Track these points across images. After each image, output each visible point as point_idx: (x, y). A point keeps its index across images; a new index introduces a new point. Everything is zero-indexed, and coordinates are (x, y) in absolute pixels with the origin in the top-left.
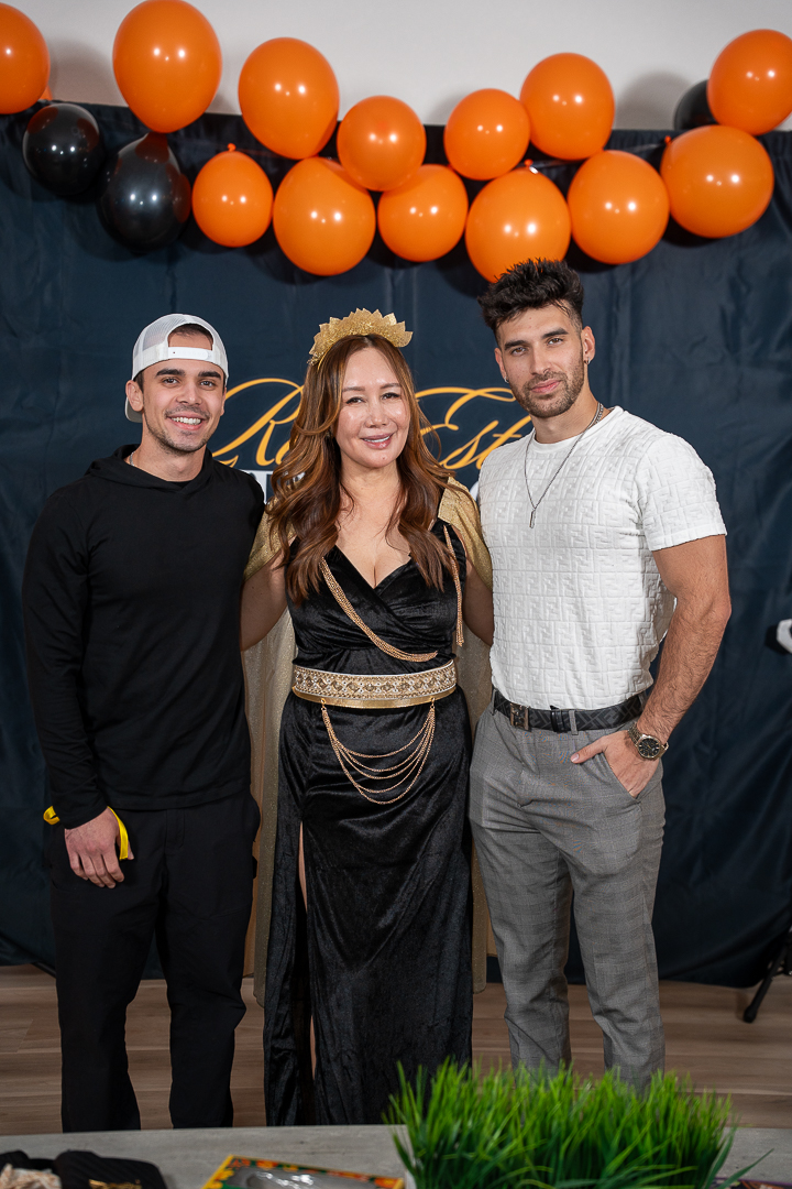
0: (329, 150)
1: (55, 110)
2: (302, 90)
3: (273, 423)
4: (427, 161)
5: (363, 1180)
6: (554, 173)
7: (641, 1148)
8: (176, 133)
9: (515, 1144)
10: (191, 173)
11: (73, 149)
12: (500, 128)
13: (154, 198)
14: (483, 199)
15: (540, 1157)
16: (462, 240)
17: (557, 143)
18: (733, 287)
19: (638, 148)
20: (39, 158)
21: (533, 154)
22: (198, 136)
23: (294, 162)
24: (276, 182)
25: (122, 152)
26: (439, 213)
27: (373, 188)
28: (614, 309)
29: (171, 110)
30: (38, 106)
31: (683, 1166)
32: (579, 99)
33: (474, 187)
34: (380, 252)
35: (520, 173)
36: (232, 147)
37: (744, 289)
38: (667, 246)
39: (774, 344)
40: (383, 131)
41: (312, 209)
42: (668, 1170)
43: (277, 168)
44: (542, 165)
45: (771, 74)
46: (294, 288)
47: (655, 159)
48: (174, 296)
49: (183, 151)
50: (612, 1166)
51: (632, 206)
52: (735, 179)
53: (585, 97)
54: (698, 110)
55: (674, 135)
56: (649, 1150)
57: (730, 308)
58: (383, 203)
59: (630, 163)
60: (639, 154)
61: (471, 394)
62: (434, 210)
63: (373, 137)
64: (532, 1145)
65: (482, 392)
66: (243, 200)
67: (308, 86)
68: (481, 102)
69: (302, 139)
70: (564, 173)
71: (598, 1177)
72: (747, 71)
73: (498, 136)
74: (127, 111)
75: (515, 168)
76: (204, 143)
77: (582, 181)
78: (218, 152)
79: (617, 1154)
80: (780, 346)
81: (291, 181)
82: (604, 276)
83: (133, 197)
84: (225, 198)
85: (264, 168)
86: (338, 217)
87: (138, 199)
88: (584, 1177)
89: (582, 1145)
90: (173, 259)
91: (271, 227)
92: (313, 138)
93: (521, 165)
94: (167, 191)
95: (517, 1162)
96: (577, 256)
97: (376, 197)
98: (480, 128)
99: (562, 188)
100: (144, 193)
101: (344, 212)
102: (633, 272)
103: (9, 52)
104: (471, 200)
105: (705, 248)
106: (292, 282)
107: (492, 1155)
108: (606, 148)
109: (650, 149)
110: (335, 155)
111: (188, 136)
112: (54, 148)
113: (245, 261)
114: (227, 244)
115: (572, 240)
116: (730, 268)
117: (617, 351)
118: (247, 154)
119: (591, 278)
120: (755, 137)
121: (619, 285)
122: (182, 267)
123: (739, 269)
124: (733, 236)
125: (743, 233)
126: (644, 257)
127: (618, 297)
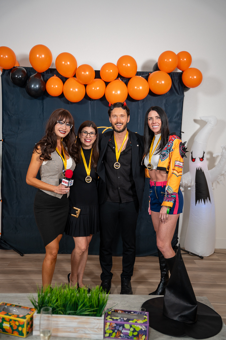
0: (75, 76)
1: (17, 68)
2: (68, 63)
4: (95, 78)
5: (28, 309)
7: (86, 304)
8: (44, 72)
10: (45, 81)
11: (20, 76)
12: (111, 71)
13: (37, 86)
14: (108, 86)
15: (64, 306)
16: (104, 95)
17: (124, 74)
18: (165, 105)
19: (144, 75)
20: (14, 79)
21: (119, 76)
22: (48, 73)
24: (64, 83)
25: (31, 77)
27: (85, 84)
28: (139, 110)
29: (41, 67)
30: (14, 67)
32: (129, 65)
33: (107, 83)
34: (87, 97)
35: (117, 80)
36: (55, 75)
37: (167, 106)
38: (151, 96)
39: (174, 118)
40: (85, 72)
41: (71, 89)
43: (64, 80)
44: (122, 79)
45: (170, 60)
47: (147, 78)
48: (43, 109)
49: (45, 77)
50: (79, 308)
51: (141, 88)
52: (163, 82)
54: (157, 68)
55: (151, 73)
56: (88, 304)
58: (87, 87)
59: (141, 79)
60: (143, 77)
61: (108, 128)
62: (98, 88)
63: (83, 73)
64: (62, 303)
66: (56, 86)
67: (70, 62)
68: (107, 66)
69: (69, 74)
70: (126, 81)
71: (76, 310)
72: (165, 60)
73: (111, 73)
75: (116, 79)
76: (50, 74)
77: (130, 83)
78: (52, 76)
79: (81, 305)
80: (175, 118)
81: (67, 82)
82: (136, 102)
83: (33, 86)
84: (52, 86)
85: (62, 80)
86: (77, 90)
89: (75, 302)
90: (43, 99)
91: (63, 93)
93: (118, 77)
94: (40, 85)
95: (57, 307)
96: (129, 98)
97: (86, 86)
98: (107, 71)
99: (126, 84)
100: (35, 85)
101: (78, 89)
102: (143, 102)
103: (7, 56)
104: (106, 86)
105: (158, 97)
106: (69, 104)
107: (53, 305)
108: (136, 75)
109: (146, 75)
110: (76, 77)
111: (46, 73)
112: (16, 76)
113: (58, 99)
114: (54, 96)
115: (128, 95)
116: (164, 101)
117: (139, 119)
118: (59, 77)
119: (134, 103)
120: (168, 73)
121: (140, 105)
122: (45, 101)
123: (166, 101)
124: (164, 94)
125: (166, 93)
126: (144, 98)
127: (140, 107)
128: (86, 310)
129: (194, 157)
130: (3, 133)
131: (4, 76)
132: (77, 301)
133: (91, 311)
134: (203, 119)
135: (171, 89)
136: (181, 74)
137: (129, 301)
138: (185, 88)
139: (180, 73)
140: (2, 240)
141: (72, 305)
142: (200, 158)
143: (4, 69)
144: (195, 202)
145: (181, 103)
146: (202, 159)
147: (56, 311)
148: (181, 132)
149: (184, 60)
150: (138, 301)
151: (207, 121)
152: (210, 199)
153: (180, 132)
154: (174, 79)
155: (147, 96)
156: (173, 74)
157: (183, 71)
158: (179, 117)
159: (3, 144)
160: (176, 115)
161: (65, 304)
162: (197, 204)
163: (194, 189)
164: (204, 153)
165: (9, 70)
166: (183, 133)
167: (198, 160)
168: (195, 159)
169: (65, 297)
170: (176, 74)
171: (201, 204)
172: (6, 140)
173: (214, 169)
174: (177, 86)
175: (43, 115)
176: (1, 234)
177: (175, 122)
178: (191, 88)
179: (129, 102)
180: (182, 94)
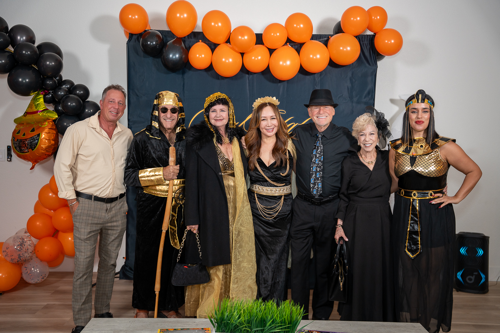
0: (228, 41)
1: (150, 32)
2: (220, 24)
4: (256, 44)
5: (201, 329)
6: (296, 46)
8: (185, 37)
9: (242, 318)
10: (188, 49)
11: (154, 43)
12: (278, 34)
13: (177, 56)
14: (274, 54)
15: (249, 322)
16: (268, 67)
17: (295, 38)
18: (351, 79)
19: (321, 40)
20: (145, 46)
21: (289, 41)
22: (191, 38)
23: (219, 44)
24: (213, 50)
25: (168, 43)
26: (260, 59)
27: (241, 52)
28: (315, 86)
29: (182, 31)
30: (145, 31)
31: (288, 325)
32: (302, 26)
33: (271, 51)
34: (244, 70)
35: (285, 47)
36: (200, 41)
37: (354, 80)
38: (331, 68)
39: (364, 97)
40: (243, 36)
41: (223, 59)
42: (284, 325)
43: (213, 47)
44: (292, 44)
45: (358, 19)
46: (219, 81)
47: (326, 43)
48: (184, 84)
49: (187, 43)
50: (268, 324)
51: (318, 56)
52: (349, 48)
53: (303, 25)
54: (339, 29)
55: (332, 36)
56: (278, 320)
57: (350, 85)
58: (245, 56)
59: (318, 44)
60: (320, 41)
62: (259, 58)
63: (240, 37)
64: (246, 319)
66: (203, 56)
68: (272, 27)
69: (220, 38)
70: (298, 47)
71: (265, 327)
72: (351, 18)
73: (277, 37)
74: (170, 31)
75: (283, 45)
76: (193, 40)
77: (304, 49)
78: (197, 42)
79: (269, 321)
80: (365, 97)
81: (217, 50)
82: (312, 76)
83: (171, 56)
84: (198, 56)
85: (210, 47)
86: (231, 60)
88: (262, 328)
89: (261, 318)
90: (183, 73)
91: (211, 64)
92: (223, 38)
93: (286, 43)
94: (180, 54)
95: (241, 324)
96: (303, 71)
97: (242, 54)
98: (272, 34)
99: (298, 51)
100: (174, 55)
101: (232, 59)
102: (321, 75)
103: (136, 17)
104: (271, 55)
105: (342, 69)
106: (219, 79)
107: (236, 321)
108: (311, 40)
109: (325, 40)
110: (230, 43)
111: (188, 38)
112: (149, 43)
113: (205, 73)
114: (199, 68)
115: (301, 66)
116: (350, 74)
118: (205, 43)
119: (308, 77)
120: (355, 36)
121: (316, 79)
122: (186, 76)
123: (352, 75)
124: (350, 65)
125: (352, 63)
126: (323, 71)
127: (316, 82)
128: (275, 328)
130: (129, 120)
131: (132, 43)
132: (265, 317)
133: (282, 329)
134: (403, 97)
135: (360, 57)
136: (374, 36)
137: (321, 327)
138: (378, 56)
139: (371, 36)
140: (127, 267)
141: (259, 322)
143: (131, 34)
145: (373, 76)
147: (238, 330)
149: (377, 18)
150: (333, 327)
154: (363, 44)
155: (327, 67)
156: (362, 37)
157: (375, 34)
158: (370, 96)
160: (366, 92)
161: (250, 321)
165: (137, 34)
169: (249, 313)
170: (366, 37)
174: (367, 54)
175: (184, 94)
176: (125, 258)
177: (366, 103)
178: (386, 56)
179: (301, 75)
180: (374, 64)
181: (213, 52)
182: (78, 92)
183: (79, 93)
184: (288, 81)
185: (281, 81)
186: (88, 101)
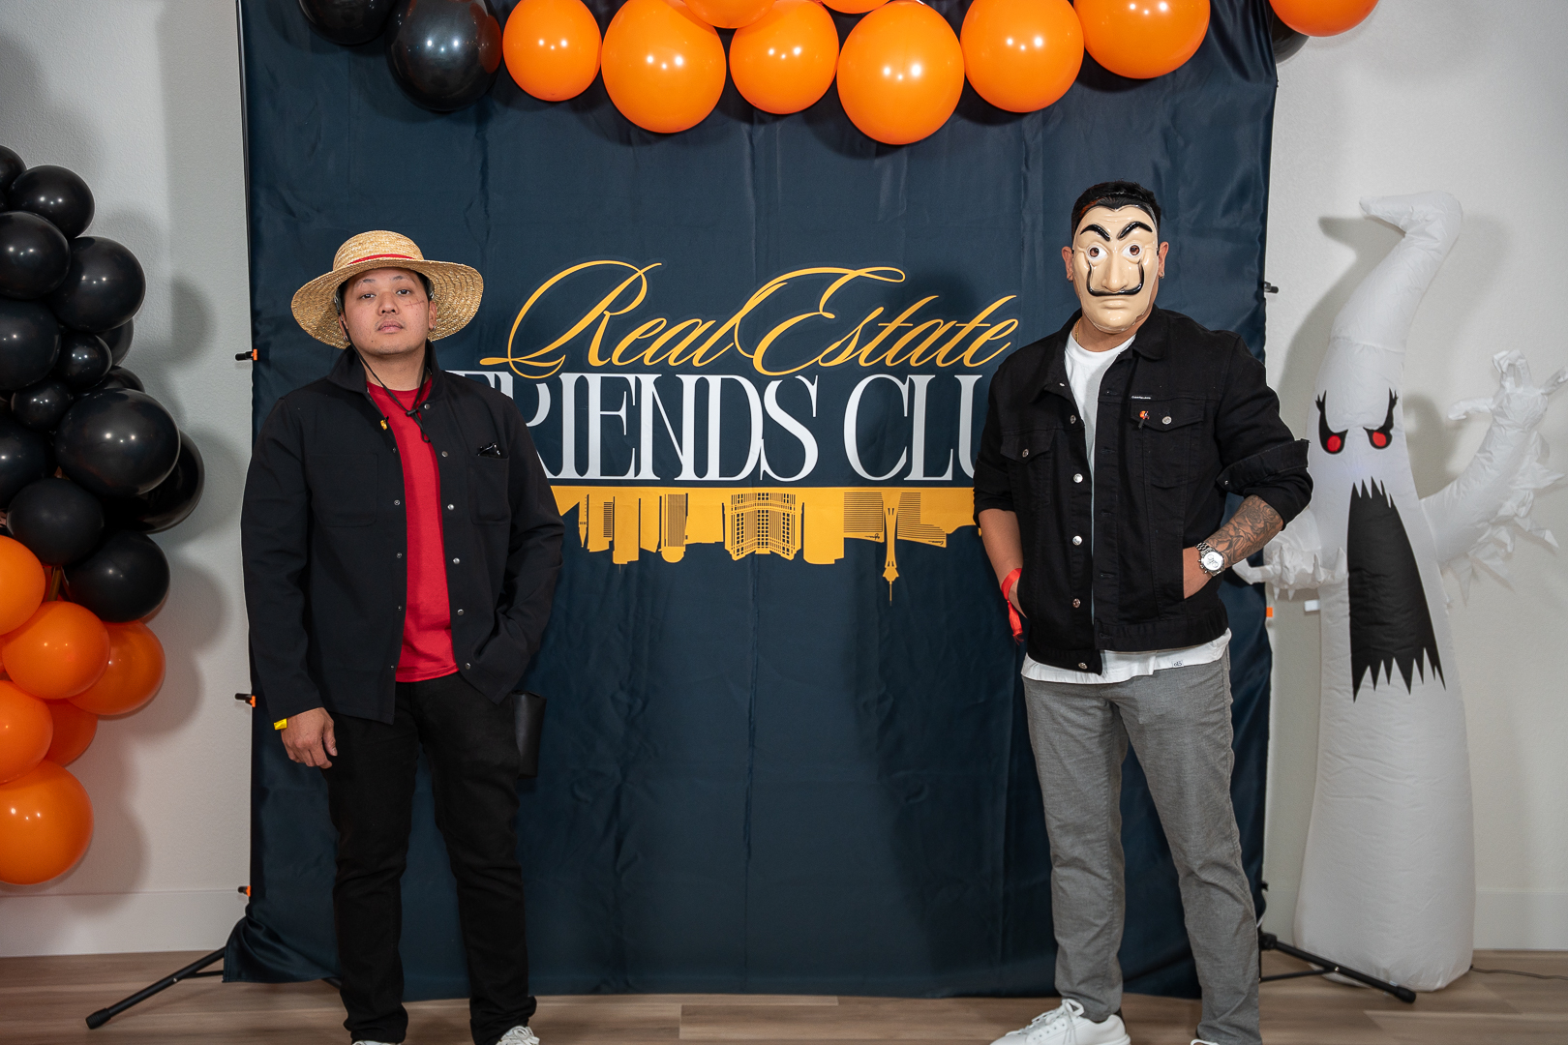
3: (608, 314)
10: (499, 15)
13: (456, 43)
14: (857, 36)
16: (833, 87)
18: (1166, 137)
24: (604, 22)
26: (802, 55)
27: (722, 26)
28: (1024, 169)
34: (733, 104)
37: (1181, 142)
38: (1087, 91)
39: (1220, 208)
41: (646, 54)
46: (630, 149)
51: (1039, 42)
52: (1162, 7)
57: (1164, 164)
58: (736, 43)
62: (797, 51)
65: (862, 272)
66: (564, 43)
77: (978, 14)
80: (1227, 211)
81: (623, 17)
82: (1009, 128)
83: (429, 43)
84: (541, 42)
85: (592, 8)
86: (679, 61)
87: (437, 45)
90: (483, 118)
91: (599, 79)
94: (468, 36)
96: (973, 106)
97: (726, 35)
99: (955, 20)
100: (444, 38)
101: (686, 56)
102: (1045, 122)
104: (842, 38)
105: (1132, 93)
106: (628, 142)
113: (571, 119)
114: (548, 97)
115: (968, 86)
116: (1162, 117)
117: (1028, 219)
119: (993, 132)
121: (1029, 139)
122: (494, 128)
123: (1174, 117)
124: (1164, 77)
125: (1175, 72)
126: (1054, 104)
127: (1027, 154)
129: (1335, 427)
134: (1378, 211)
135: (1204, 47)
138: (1281, 38)
140: (259, 930)
142: (1370, 432)
144: (1350, 680)
145: (1261, 122)
146: (1381, 436)
148: (1261, 284)
151: (1401, 224)
152: (1435, 662)
153: (1255, 287)
155: (1071, 88)
158: (1247, 206)
159: (256, 376)
160: (1230, 188)
162: (1360, 691)
163: (1344, 609)
164: (1393, 402)
166: (1275, 290)
167: (1357, 443)
168: (1342, 436)
171: (1388, 689)
172: (273, 354)
173: (1449, 490)
174: (1233, 28)
175: (486, 207)
176: (248, 891)
177: (1229, 234)
178: (1311, 38)
179: (963, 123)
180: (1265, 74)
181: (603, 29)
182: (42, 199)
183: (46, 204)
184: (914, 148)
185: (884, 149)
186: (90, 240)
